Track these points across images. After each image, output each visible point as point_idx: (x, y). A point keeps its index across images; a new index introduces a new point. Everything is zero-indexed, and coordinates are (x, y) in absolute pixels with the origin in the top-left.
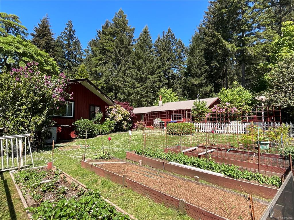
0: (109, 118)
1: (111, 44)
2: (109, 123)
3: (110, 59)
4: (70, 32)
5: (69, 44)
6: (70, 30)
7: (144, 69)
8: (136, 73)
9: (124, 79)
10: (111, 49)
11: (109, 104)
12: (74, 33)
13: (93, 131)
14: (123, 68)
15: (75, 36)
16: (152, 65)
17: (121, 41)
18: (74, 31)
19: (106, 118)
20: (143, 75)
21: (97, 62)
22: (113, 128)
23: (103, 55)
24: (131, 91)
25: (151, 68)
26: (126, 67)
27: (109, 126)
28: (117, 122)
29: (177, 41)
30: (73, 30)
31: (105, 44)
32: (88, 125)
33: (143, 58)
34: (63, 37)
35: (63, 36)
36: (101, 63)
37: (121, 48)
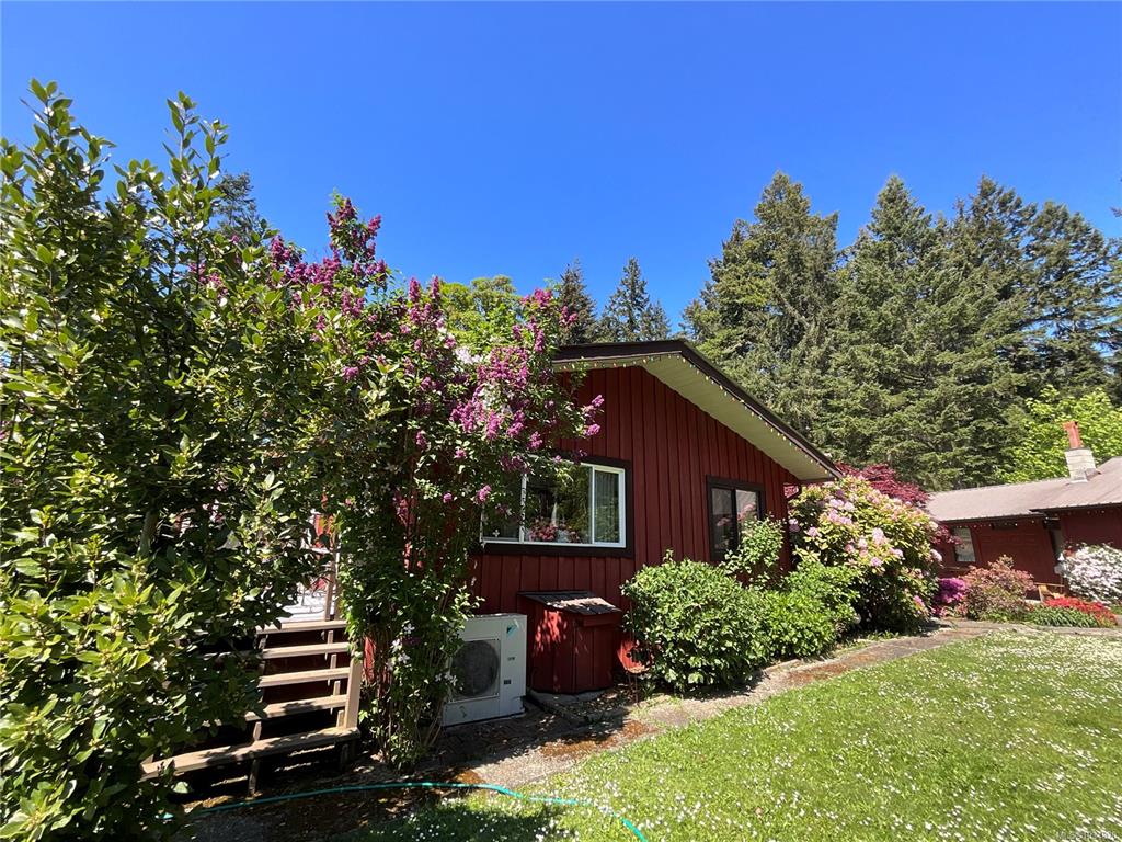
0: (813, 547)
1: (757, 286)
2: (824, 579)
3: (759, 332)
4: (633, 290)
5: (631, 321)
6: (634, 283)
7: (912, 330)
8: (877, 354)
9: (824, 387)
10: (759, 298)
11: (800, 478)
12: (642, 290)
13: (745, 645)
14: (815, 352)
15: (646, 297)
16: (952, 307)
17: (796, 261)
18: (644, 283)
19: (799, 551)
20: (910, 359)
21: (717, 351)
22: (848, 610)
23: (734, 328)
24: (865, 426)
25: (946, 320)
26: (827, 342)
27: (829, 601)
28: (869, 575)
29: (1038, 213)
30: (640, 281)
31: (738, 290)
32: (706, 608)
33: (898, 293)
34: (615, 306)
35: (614, 302)
36: (730, 354)
37: (799, 283)
